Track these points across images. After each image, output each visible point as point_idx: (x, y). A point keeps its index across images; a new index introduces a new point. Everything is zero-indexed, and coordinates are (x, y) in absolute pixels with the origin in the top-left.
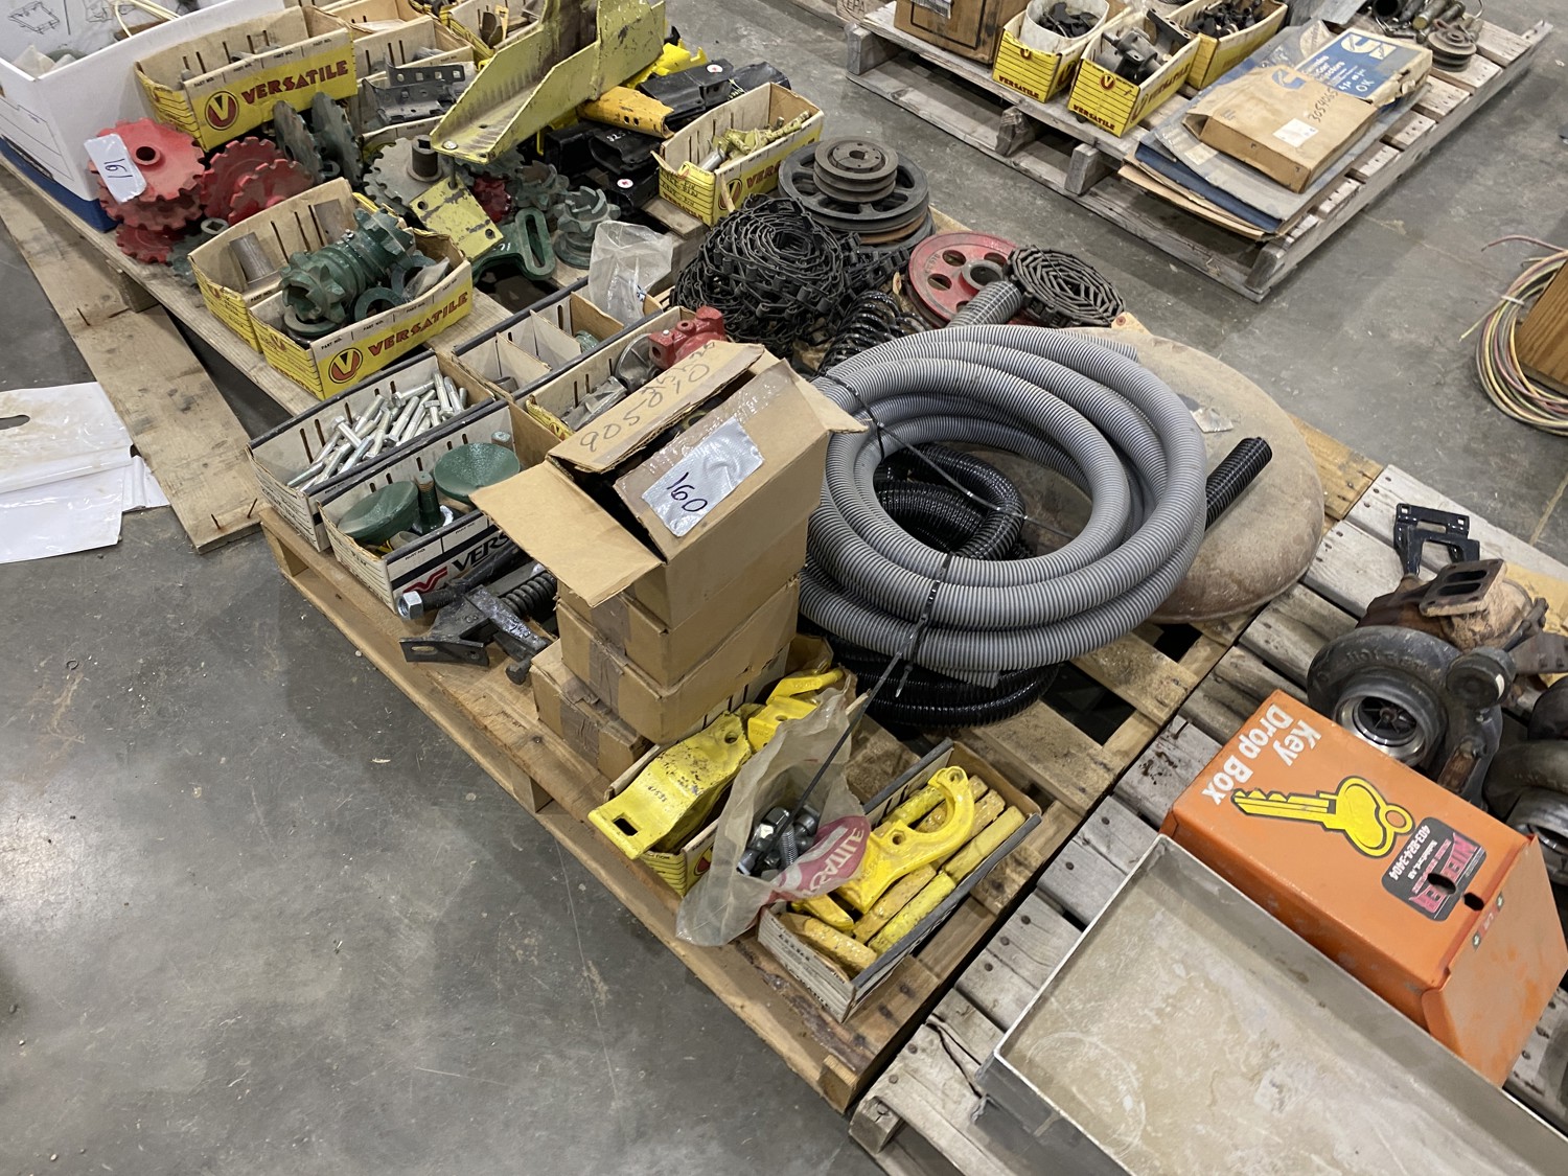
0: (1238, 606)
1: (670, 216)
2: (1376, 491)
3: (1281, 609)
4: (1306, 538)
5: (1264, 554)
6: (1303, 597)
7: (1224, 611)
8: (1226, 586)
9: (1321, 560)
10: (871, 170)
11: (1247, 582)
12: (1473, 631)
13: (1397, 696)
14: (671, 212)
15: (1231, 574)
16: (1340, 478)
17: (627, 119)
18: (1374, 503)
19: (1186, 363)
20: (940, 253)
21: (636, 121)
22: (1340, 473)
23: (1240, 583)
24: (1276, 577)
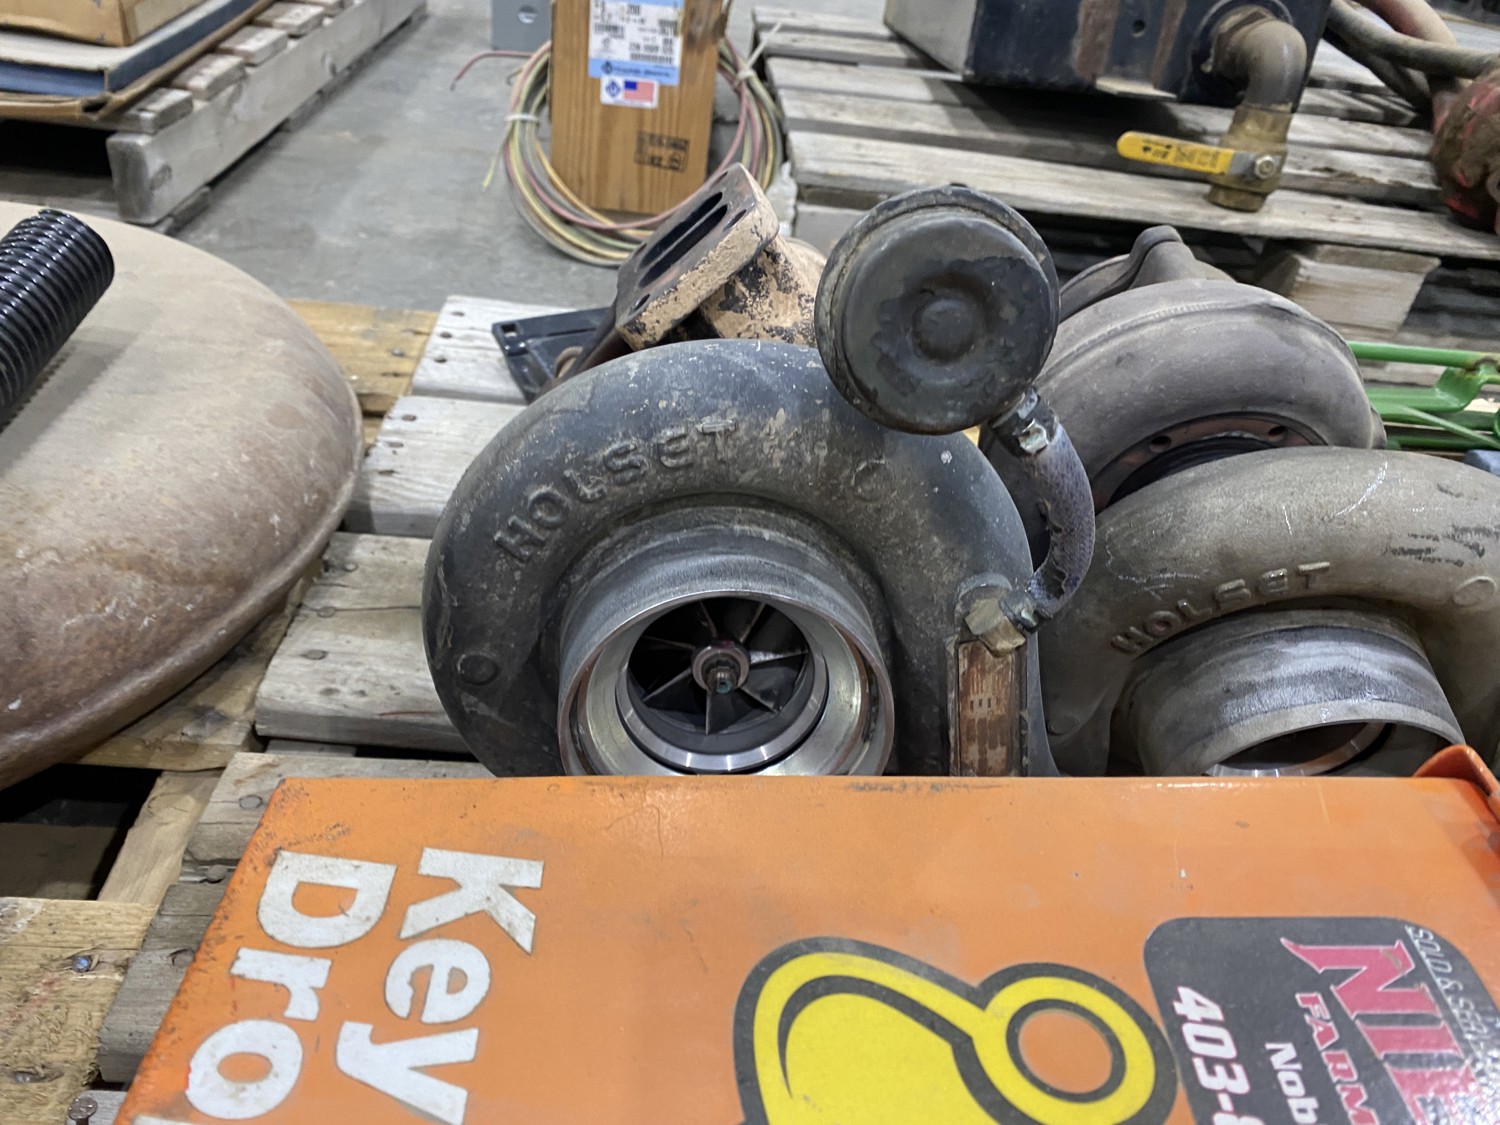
0: (182, 635)
2: (446, 336)
3: (338, 604)
4: (305, 410)
5: (192, 469)
6: (381, 556)
7: (145, 666)
8: (101, 590)
9: (390, 472)
11: (171, 554)
12: (780, 331)
13: (713, 573)
15: (101, 551)
16: (373, 349)
18: (450, 353)
22: (368, 343)
23: (145, 565)
24: (261, 516)
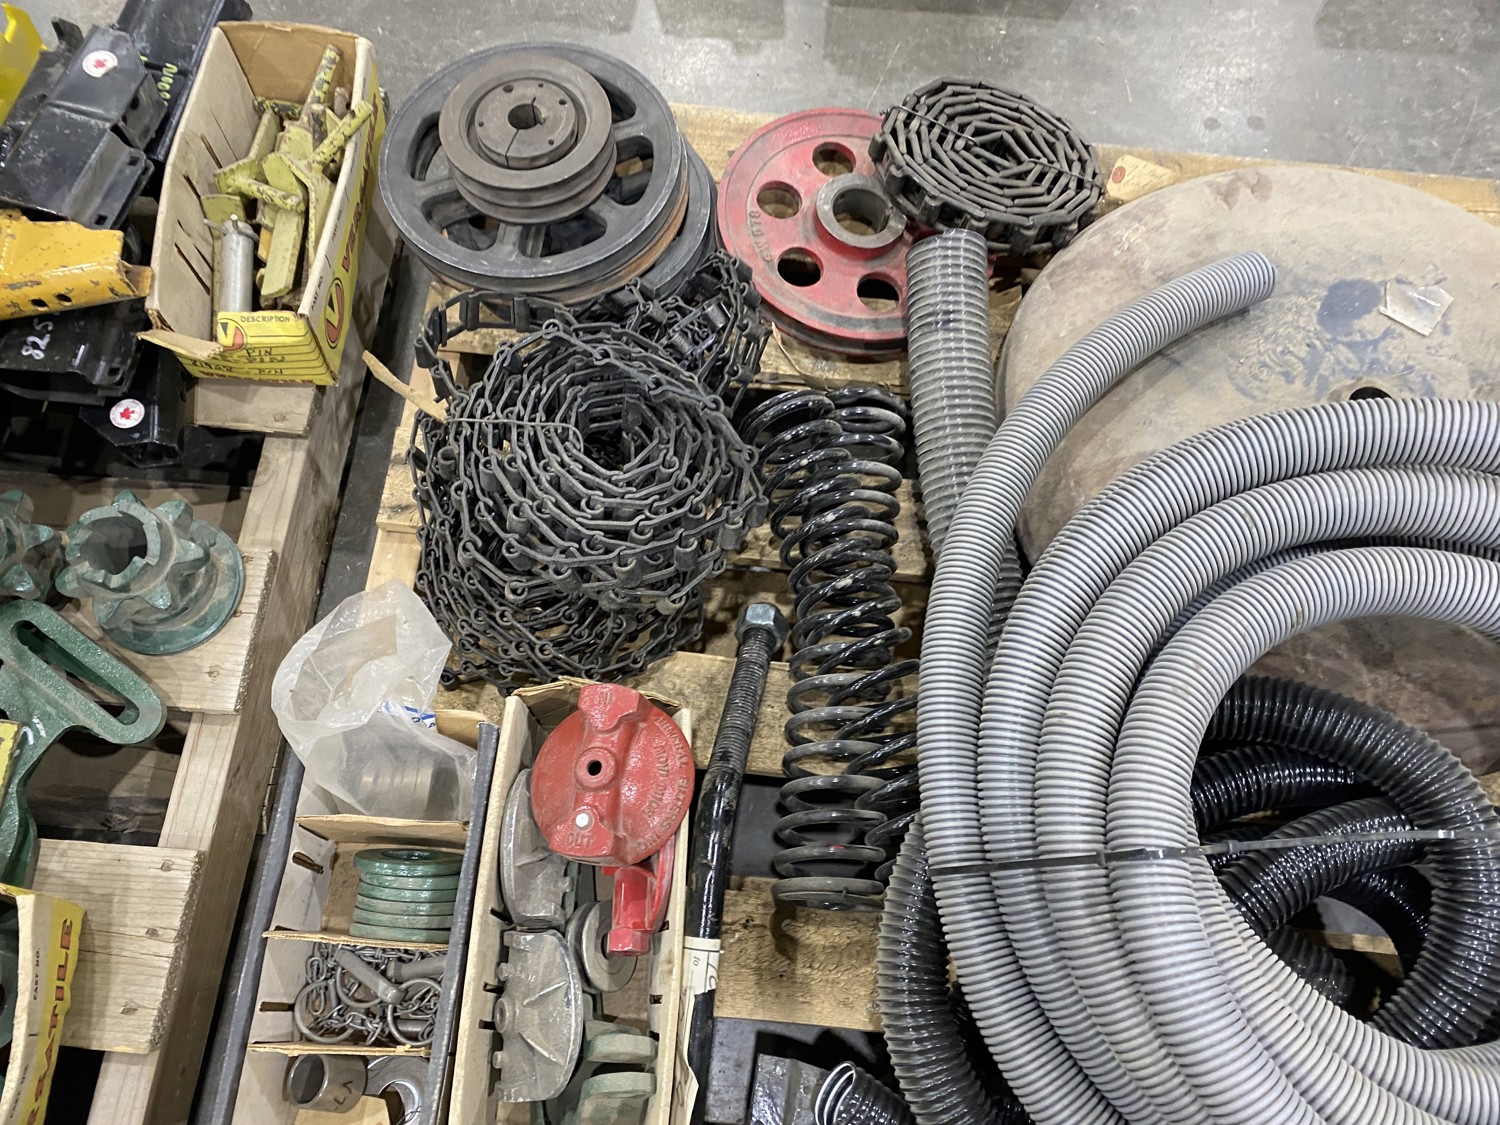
1: (247, 409)
10: (575, 137)
14: (242, 398)
17: (38, 302)
19: (1292, 212)
20: (752, 205)
21: (63, 297)
